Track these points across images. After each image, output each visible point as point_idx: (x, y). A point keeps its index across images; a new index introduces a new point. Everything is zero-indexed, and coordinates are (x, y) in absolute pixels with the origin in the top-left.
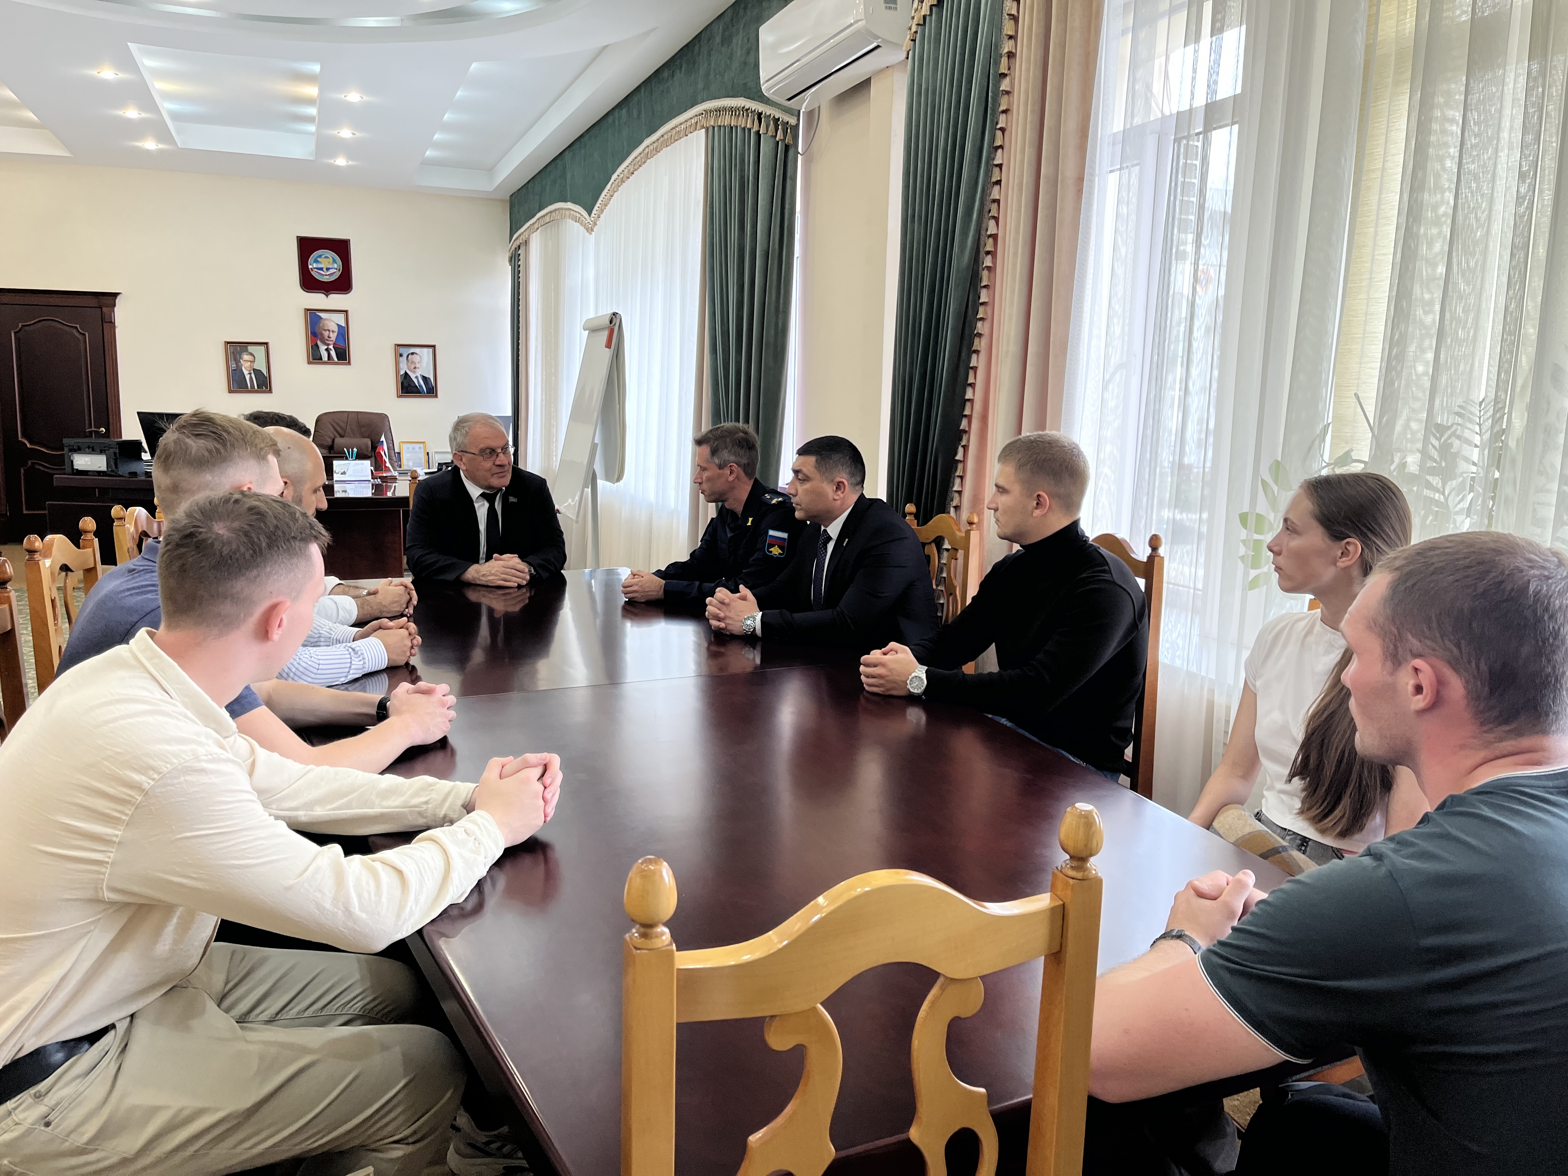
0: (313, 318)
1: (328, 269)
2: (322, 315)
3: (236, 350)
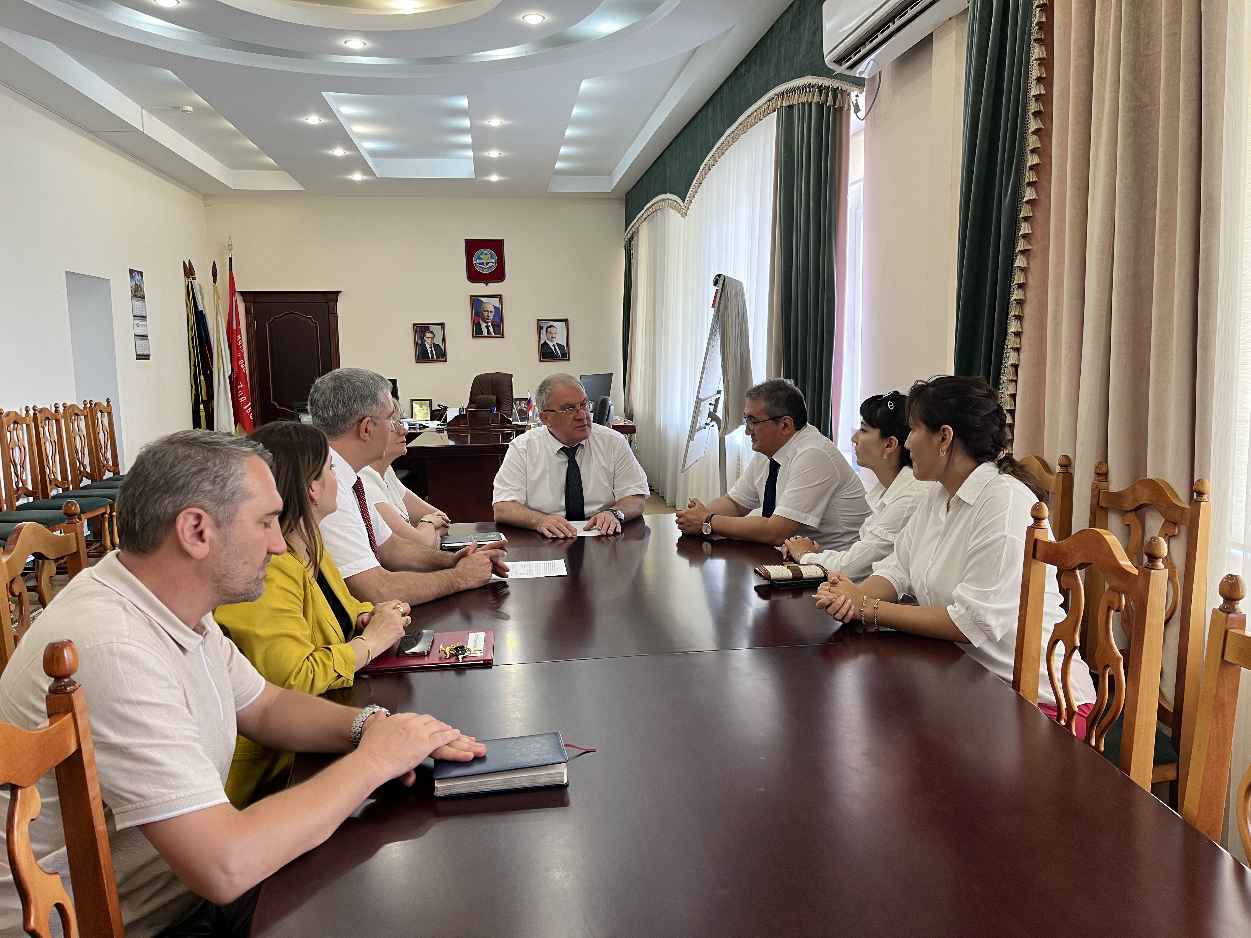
0: (476, 302)
1: (487, 264)
2: (483, 300)
3: (421, 330)
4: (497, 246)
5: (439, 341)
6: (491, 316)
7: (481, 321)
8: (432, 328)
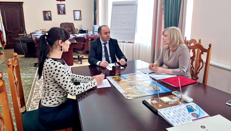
5: (49, 15)
6: (62, 9)
7: (60, 10)
8: (48, 12)
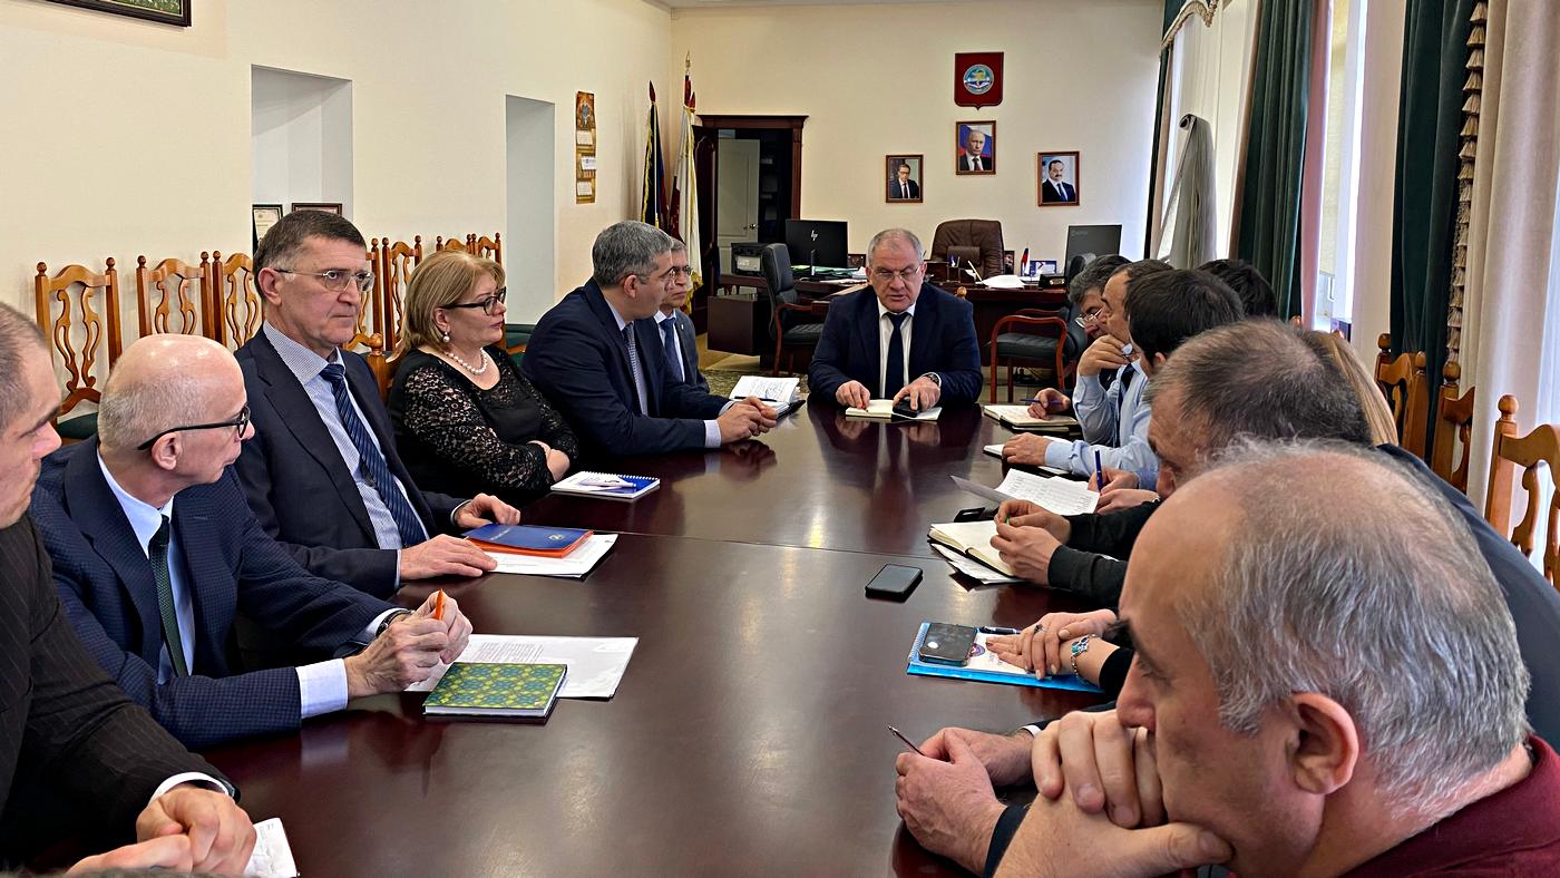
1: (981, 83)
3: (895, 163)
4: (994, 61)
5: (914, 177)
6: (981, 146)
7: (967, 154)
8: (907, 162)
